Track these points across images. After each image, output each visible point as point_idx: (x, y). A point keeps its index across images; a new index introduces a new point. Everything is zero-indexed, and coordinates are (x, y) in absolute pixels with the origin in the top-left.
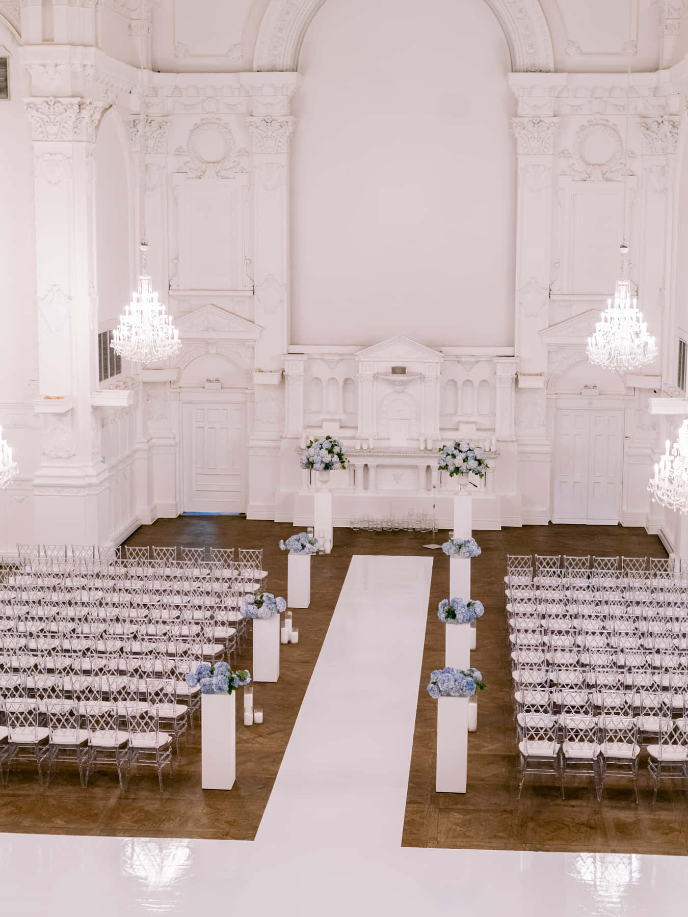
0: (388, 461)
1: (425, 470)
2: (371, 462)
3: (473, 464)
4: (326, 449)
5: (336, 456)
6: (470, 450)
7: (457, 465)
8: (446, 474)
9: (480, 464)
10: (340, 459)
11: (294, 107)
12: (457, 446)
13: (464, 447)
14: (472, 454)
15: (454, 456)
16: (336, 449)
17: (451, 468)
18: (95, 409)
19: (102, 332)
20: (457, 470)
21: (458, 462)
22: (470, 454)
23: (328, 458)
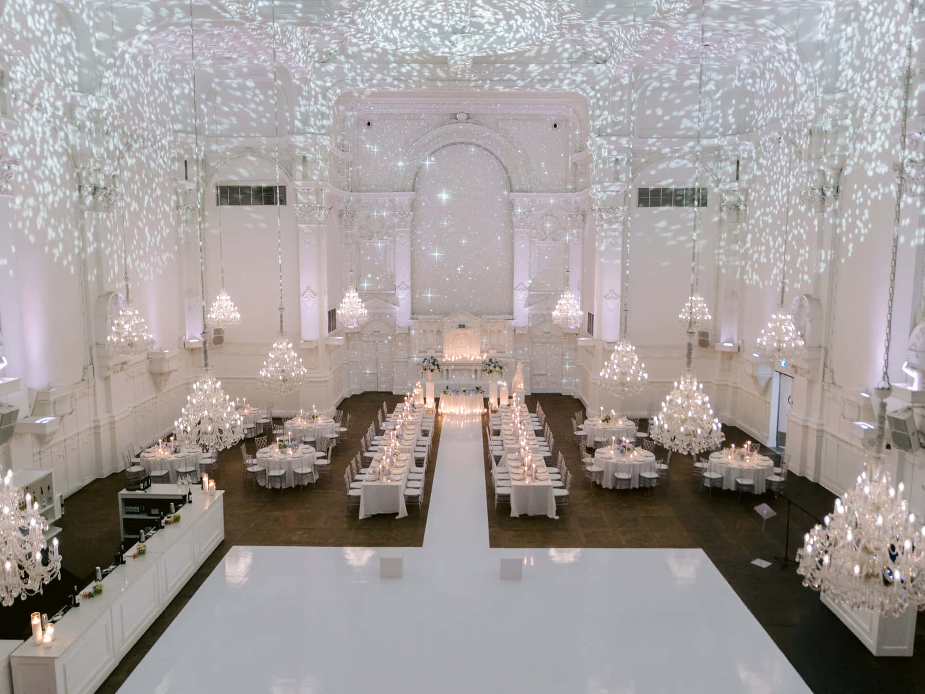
0: (457, 368)
3: (498, 369)
8: (486, 374)
11: (413, 206)
12: (491, 360)
13: (494, 361)
15: (489, 365)
17: (488, 371)
18: (327, 345)
19: (330, 309)
20: (491, 371)
21: (491, 368)
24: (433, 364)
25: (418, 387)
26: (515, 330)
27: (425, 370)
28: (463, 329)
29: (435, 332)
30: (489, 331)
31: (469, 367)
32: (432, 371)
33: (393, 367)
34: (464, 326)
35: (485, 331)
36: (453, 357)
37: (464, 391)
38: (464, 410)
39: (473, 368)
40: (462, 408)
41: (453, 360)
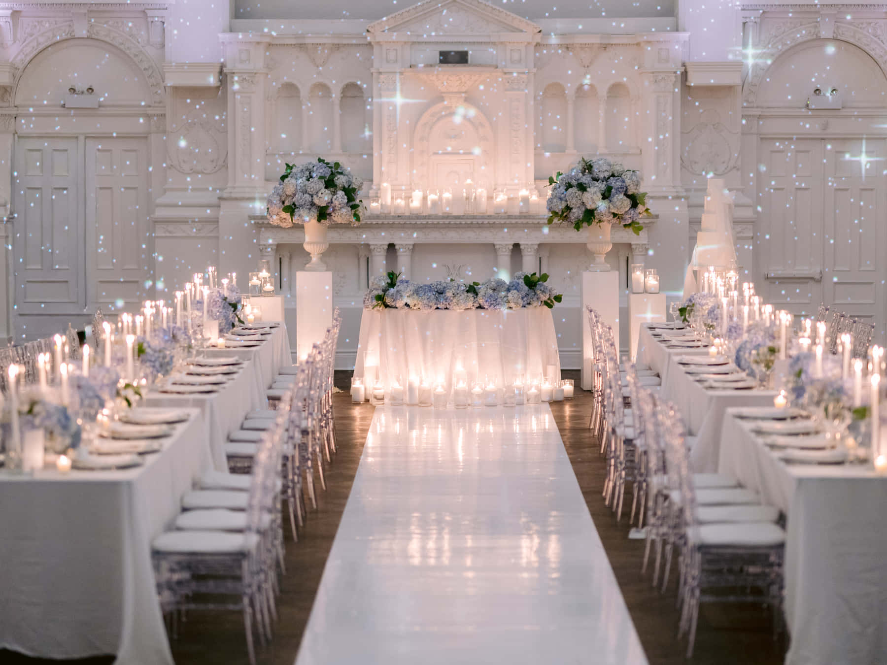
1: (508, 253)
2: (402, 239)
4: (321, 178)
5: (341, 193)
6: (613, 175)
7: (590, 206)
9: (634, 205)
10: (350, 199)
14: (619, 183)
15: (582, 188)
16: (340, 180)
22: (614, 183)
23: (324, 197)
24: (330, 184)
25: (259, 292)
26: (685, 74)
27: (291, 209)
28: (460, 68)
29: (336, 95)
30: (570, 88)
31: (486, 237)
32: (323, 214)
33: (151, 249)
34: (462, 58)
35: (555, 91)
36: (417, 195)
37: (472, 290)
38: (471, 377)
39: (504, 239)
40: (459, 367)
41: (416, 203)
